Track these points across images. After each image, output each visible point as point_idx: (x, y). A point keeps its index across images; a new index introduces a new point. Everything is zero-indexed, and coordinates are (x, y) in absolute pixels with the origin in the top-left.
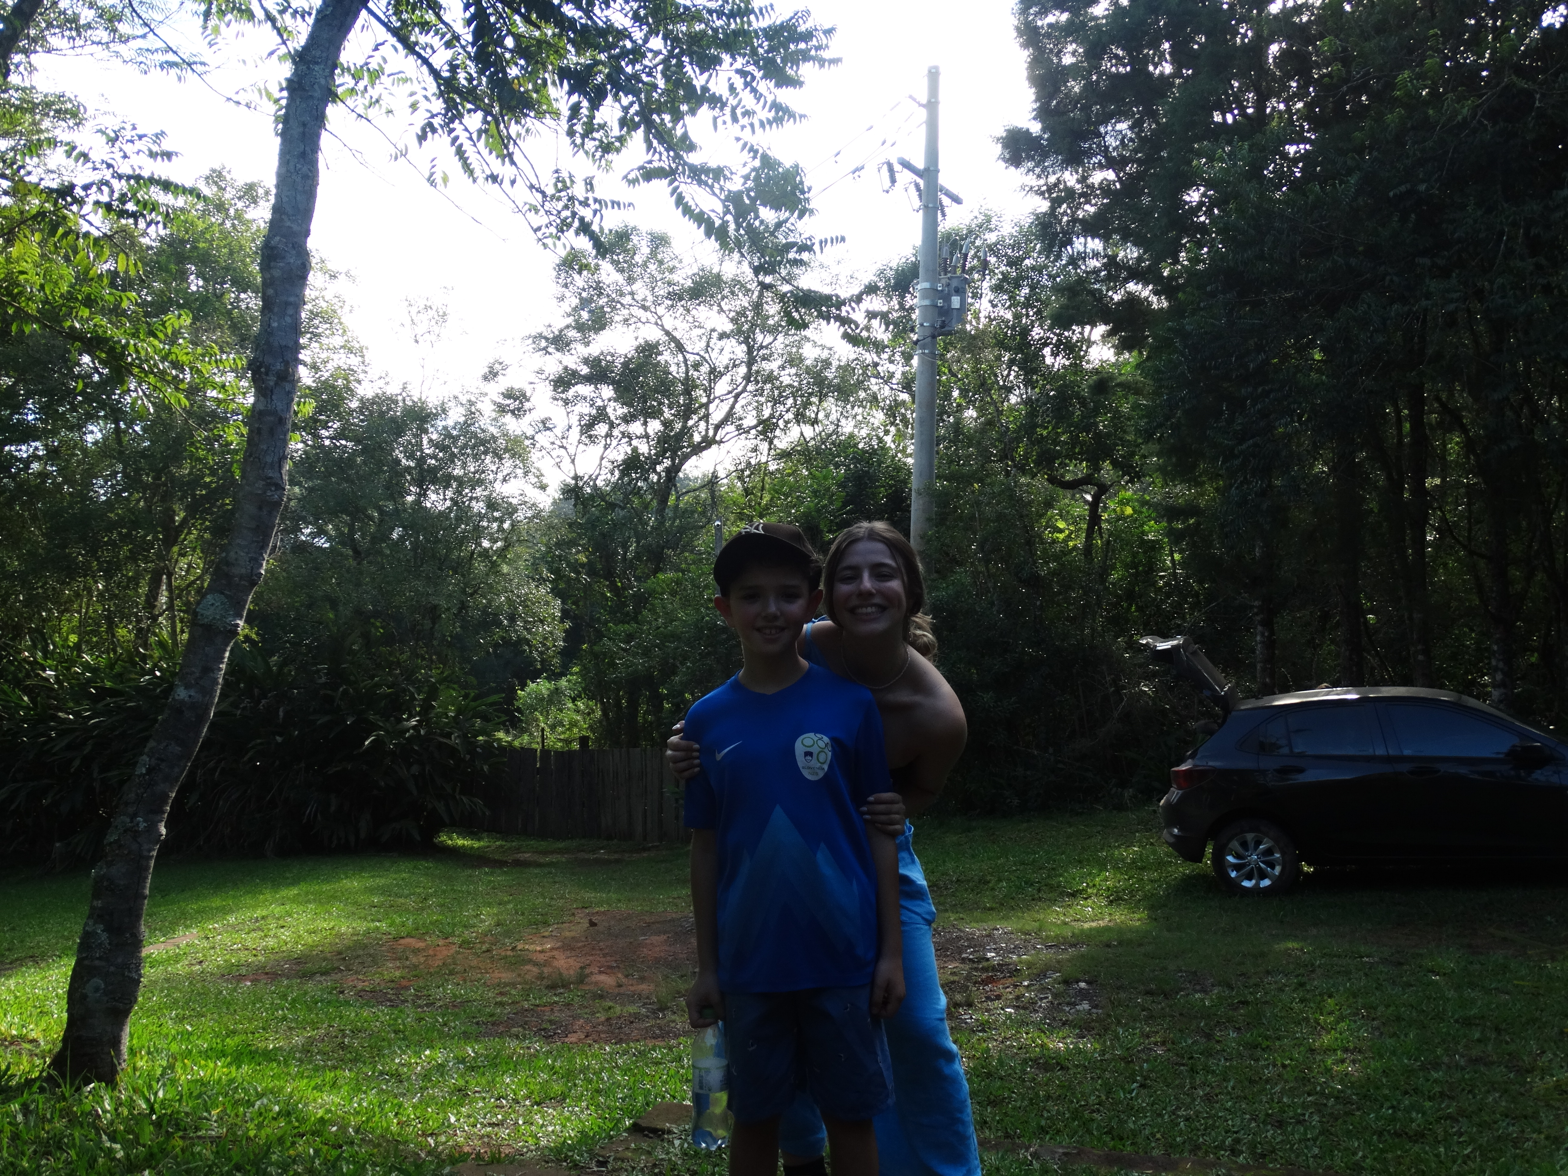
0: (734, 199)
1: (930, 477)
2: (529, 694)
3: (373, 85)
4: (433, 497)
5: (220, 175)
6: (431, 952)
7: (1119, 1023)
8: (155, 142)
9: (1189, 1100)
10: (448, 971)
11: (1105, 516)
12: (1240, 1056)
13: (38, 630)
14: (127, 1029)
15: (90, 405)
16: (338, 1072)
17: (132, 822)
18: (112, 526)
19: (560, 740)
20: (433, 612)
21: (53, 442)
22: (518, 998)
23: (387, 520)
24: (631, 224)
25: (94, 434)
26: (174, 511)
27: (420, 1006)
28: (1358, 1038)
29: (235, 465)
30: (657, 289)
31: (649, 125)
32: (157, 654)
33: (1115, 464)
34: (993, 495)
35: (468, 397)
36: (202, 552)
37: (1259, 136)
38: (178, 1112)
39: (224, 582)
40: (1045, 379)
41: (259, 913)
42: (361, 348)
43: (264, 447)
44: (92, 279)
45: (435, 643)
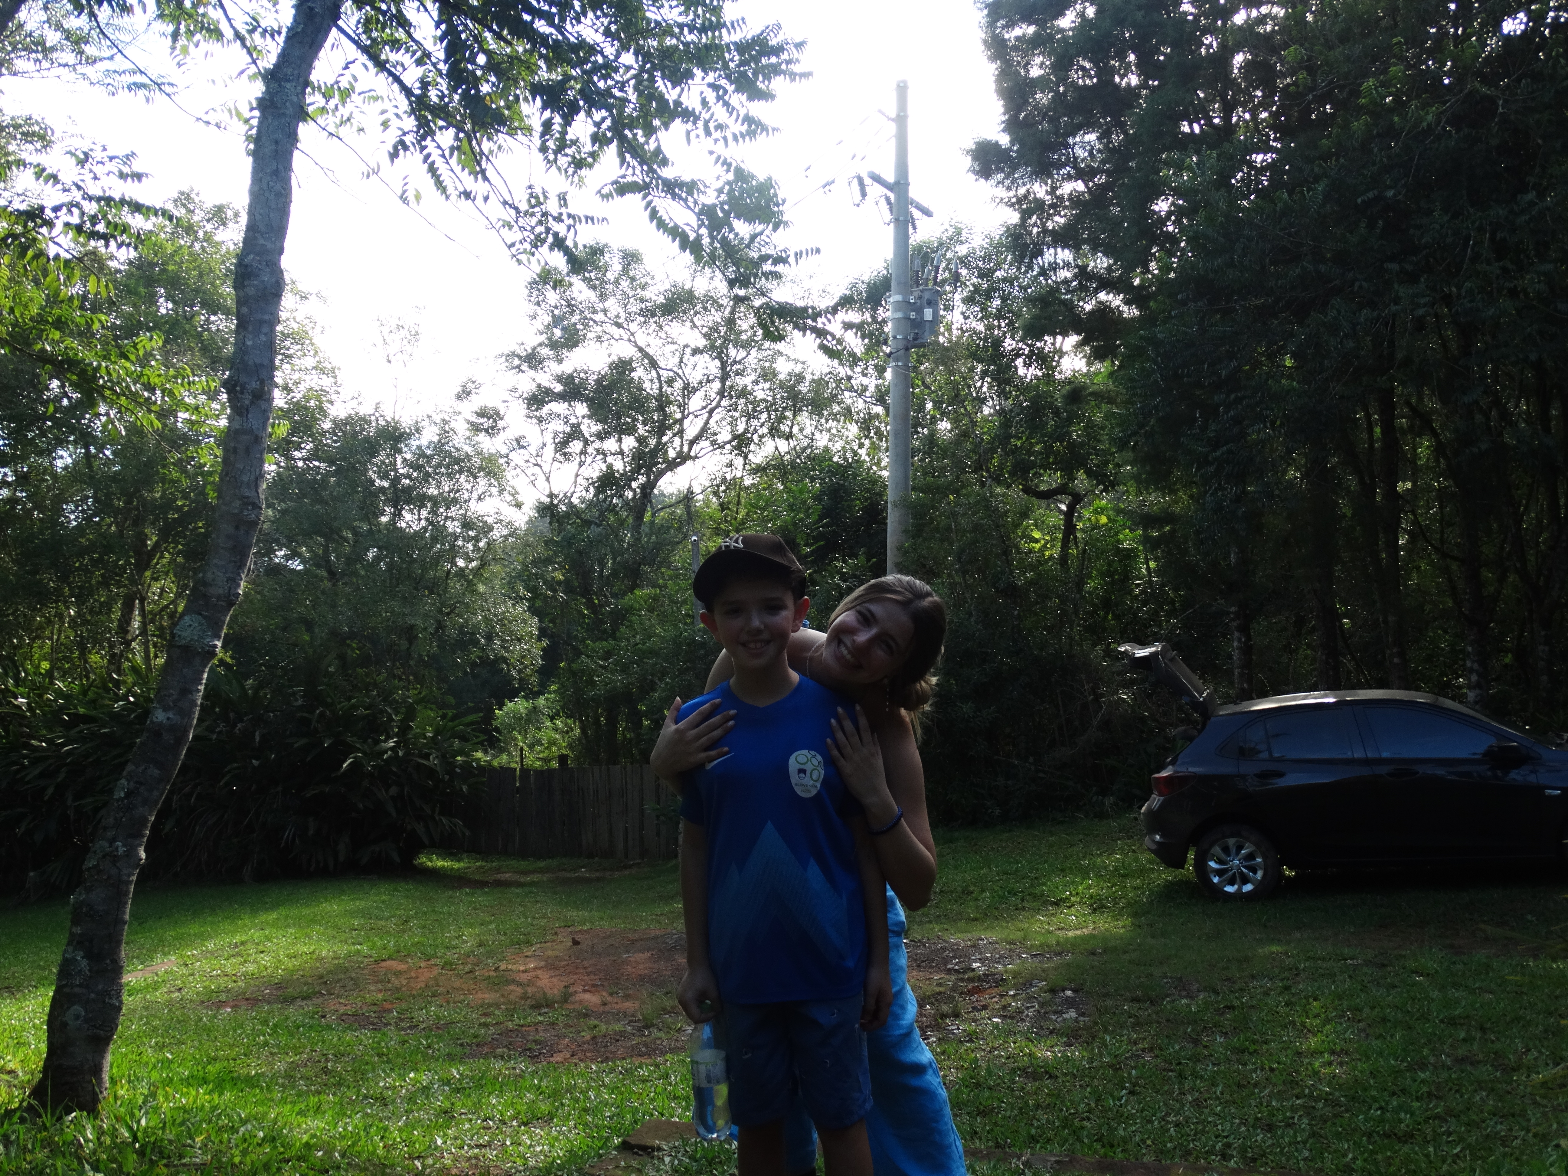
0: (707, 212)
1: (906, 489)
2: (507, 713)
3: (344, 103)
4: (408, 516)
5: (188, 197)
6: (413, 974)
7: (1106, 1031)
8: (125, 163)
9: (1178, 1106)
10: (431, 993)
11: (1080, 525)
12: (1229, 1060)
13: (10, 658)
14: (109, 1058)
15: (60, 430)
16: (323, 1097)
17: (111, 846)
18: (83, 552)
19: (539, 759)
20: (410, 632)
21: (22, 467)
22: (502, 1019)
23: (361, 543)
24: (603, 242)
25: (64, 459)
26: (146, 535)
27: (403, 1029)
28: (1345, 1040)
29: (209, 487)
30: (629, 306)
31: (622, 139)
32: (130, 680)
33: (1089, 473)
34: (970, 506)
35: (442, 416)
36: (175, 576)
37: (1226, 145)
38: (162, 1140)
39: (201, 602)
40: (1018, 390)
41: (237, 939)
42: (334, 368)
43: (240, 466)
44: (62, 302)
45: (412, 663)
